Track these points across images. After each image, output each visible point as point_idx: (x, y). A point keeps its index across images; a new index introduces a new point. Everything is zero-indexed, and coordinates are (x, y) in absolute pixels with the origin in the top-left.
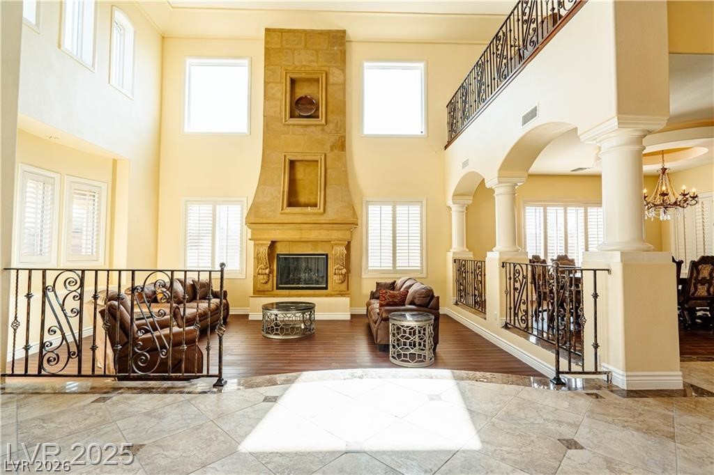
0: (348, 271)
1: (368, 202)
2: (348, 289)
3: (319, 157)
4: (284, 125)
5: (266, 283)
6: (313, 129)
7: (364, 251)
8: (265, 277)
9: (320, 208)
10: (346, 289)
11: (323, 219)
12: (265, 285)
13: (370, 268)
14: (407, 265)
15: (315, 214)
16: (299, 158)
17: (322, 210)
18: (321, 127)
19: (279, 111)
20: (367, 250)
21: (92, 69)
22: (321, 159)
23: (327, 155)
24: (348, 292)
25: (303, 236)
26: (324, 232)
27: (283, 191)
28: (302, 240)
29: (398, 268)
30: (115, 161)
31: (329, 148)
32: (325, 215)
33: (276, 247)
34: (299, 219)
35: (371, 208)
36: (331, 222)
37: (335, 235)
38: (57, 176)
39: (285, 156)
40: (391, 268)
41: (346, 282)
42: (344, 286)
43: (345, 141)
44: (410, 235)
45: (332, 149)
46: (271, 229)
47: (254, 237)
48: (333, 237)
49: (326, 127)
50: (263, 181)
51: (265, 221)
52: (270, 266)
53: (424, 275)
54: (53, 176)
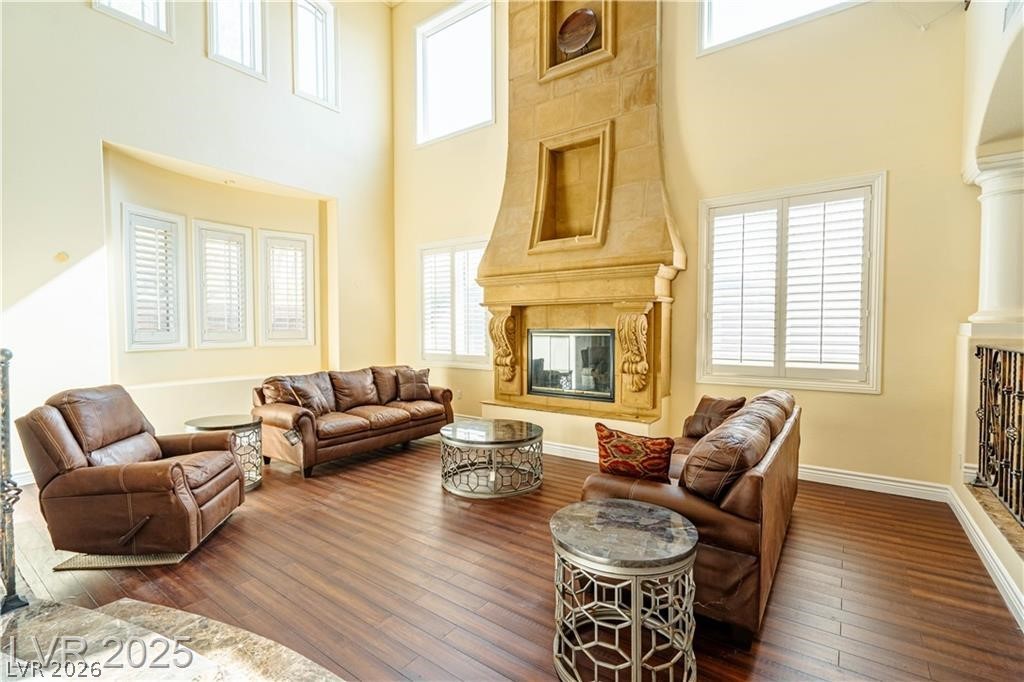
0: (654, 366)
1: (712, 211)
2: (654, 406)
3: (601, 131)
4: (540, 84)
5: (510, 380)
6: (591, 73)
7: (702, 322)
8: (507, 369)
9: (595, 236)
10: (649, 406)
11: (601, 257)
12: (508, 384)
13: (715, 362)
14: (816, 357)
15: (585, 248)
16: (566, 142)
17: (598, 240)
18: (604, 66)
19: (532, 62)
20: (709, 322)
21: (263, 78)
22: (604, 132)
23: (618, 121)
24: (655, 412)
25: (563, 295)
26: (599, 284)
27: (536, 213)
28: (561, 301)
29: (788, 365)
30: (323, 205)
31: (621, 106)
32: (605, 247)
33: (526, 316)
34: (557, 262)
35: (719, 222)
36: (615, 262)
37: (622, 288)
38: (248, 232)
39: (541, 144)
40: (772, 364)
41: (649, 390)
42: (644, 398)
43: (654, 80)
44: (826, 279)
45: (627, 107)
46: (512, 285)
47: (491, 300)
48: (617, 294)
49: (615, 62)
50: (509, 199)
51: (505, 271)
52: (514, 351)
53: (873, 386)
54: (240, 232)
